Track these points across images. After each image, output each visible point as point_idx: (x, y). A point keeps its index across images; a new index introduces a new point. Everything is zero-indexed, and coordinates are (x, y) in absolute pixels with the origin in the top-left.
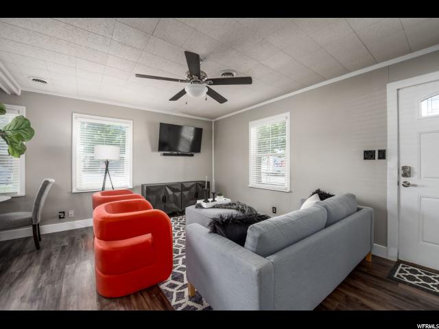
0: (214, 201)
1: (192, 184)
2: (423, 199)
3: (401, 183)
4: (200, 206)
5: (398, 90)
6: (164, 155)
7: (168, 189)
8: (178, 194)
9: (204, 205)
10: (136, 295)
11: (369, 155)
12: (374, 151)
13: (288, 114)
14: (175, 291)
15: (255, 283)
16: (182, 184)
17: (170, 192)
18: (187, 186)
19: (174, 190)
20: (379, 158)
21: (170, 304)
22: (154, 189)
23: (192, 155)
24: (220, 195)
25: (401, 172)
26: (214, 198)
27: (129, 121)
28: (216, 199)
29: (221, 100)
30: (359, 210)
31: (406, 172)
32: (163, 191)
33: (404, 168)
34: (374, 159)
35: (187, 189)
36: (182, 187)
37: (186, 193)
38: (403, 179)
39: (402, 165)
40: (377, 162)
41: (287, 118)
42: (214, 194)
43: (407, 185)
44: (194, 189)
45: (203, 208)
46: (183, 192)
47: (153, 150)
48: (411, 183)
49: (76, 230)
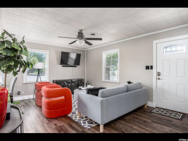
0: (86, 87)
1: (76, 80)
2: (164, 84)
3: (157, 78)
4: (81, 89)
5: (157, 43)
6: (63, 66)
7: (65, 82)
8: (70, 85)
9: (82, 88)
10: (59, 117)
11: (147, 68)
12: (149, 66)
13: (118, 49)
14: (74, 116)
15: (100, 103)
16: (71, 80)
17: (66, 84)
18: (74, 81)
19: (68, 83)
20: (151, 69)
21: (73, 119)
22: (59, 82)
23: (76, 67)
24: (89, 84)
25: (157, 74)
26: (86, 85)
27: (47, 51)
28: (87, 86)
29: (90, 44)
30: (142, 88)
31: (159, 74)
32: (63, 83)
33: (158, 73)
34: (149, 69)
35: (74, 82)
36: (72, 81)
37: (73, 84)
38: (158, 77)
39: (158, 72)
40: (150, 70)
41: (118, 51)
42: (86, 84)
43: (159, 79)
44: (77, 82)
45: (82, 90)
46: (72, 84)
47: (58, 64)
48: (160, 78)
49: (25, 100)
